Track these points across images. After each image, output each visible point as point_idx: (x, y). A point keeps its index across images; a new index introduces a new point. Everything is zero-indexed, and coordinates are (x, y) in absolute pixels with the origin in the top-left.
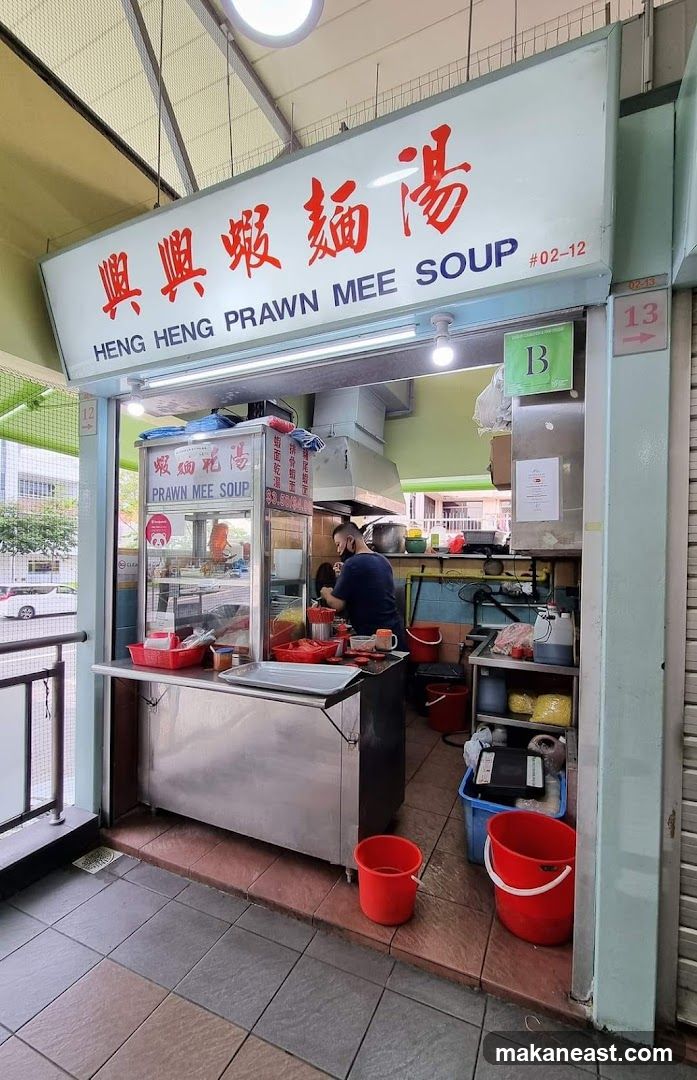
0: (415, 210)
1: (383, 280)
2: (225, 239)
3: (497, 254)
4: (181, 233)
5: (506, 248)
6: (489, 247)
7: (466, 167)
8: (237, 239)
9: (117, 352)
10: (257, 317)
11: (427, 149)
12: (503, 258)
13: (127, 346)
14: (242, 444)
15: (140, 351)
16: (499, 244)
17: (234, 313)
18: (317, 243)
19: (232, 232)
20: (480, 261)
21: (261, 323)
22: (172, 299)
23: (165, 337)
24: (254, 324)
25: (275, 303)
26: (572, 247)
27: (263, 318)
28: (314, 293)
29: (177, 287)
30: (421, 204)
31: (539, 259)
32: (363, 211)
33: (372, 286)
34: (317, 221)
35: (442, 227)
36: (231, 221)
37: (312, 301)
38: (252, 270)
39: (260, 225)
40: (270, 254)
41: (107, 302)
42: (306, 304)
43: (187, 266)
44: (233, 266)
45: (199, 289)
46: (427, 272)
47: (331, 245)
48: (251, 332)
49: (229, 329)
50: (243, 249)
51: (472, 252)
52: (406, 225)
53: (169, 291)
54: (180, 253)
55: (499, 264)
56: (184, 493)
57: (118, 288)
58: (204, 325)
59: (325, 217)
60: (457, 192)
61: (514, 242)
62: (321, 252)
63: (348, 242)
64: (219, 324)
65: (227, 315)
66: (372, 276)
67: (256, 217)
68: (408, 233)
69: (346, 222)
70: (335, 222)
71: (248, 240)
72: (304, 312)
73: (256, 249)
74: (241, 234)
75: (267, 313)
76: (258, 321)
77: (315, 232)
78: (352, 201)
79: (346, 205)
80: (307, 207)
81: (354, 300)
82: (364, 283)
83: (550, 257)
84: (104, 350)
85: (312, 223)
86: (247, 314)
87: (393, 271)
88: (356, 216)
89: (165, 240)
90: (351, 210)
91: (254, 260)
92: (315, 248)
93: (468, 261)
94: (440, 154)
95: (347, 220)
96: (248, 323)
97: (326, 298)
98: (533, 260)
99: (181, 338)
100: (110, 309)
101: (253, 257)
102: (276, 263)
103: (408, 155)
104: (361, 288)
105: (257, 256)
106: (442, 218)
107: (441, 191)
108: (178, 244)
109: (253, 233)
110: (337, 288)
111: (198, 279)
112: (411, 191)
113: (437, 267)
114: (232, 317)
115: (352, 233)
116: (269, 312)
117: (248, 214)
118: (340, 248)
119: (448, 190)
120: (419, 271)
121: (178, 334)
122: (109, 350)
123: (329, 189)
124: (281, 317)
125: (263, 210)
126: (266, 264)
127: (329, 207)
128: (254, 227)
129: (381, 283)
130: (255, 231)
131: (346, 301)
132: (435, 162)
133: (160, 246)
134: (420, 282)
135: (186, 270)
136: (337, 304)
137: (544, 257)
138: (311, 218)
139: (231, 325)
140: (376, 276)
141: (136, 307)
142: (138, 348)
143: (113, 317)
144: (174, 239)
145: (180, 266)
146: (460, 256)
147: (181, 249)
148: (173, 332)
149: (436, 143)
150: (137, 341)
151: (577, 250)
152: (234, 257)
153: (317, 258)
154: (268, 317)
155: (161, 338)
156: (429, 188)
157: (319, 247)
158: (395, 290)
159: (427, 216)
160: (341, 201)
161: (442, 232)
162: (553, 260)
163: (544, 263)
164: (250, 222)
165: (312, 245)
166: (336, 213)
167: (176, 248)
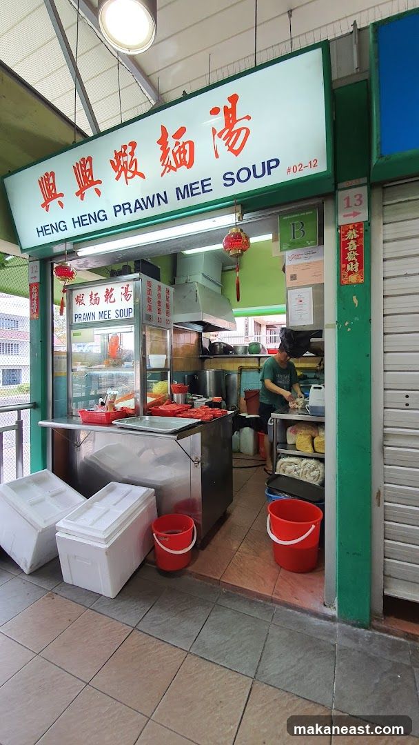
0: (221, 143)
1: (204, 184)
2: (112, 162)
3: (268, 167)
4: (86, 159)
5: (272, 164)
6: (263, 163)
8: (119, 162)
9: (50, 231)
10: (133, 208)
11: (226, 107)
12: (271, 170)
13: (56, 228)
14: (128, 286)
15: (64, 230)
16: (268, 162)
17: (119, 206)
18: (165, 163)
19: (116, 158)
20: (259, 172)
21: (135, 211)
22: (82, 199)
23: (78, 222)
24: (131, 212)
25: (142, 199)
26: (310, 163)
27: (136, 208)
28: (165, 193)
29: (85, 191)
30: (224, 139)
31: (291, 170)
32: (191, 144)
33: (198, 188)
34: (165, 151)
35: (237, 153)
36: (115, 151)
37: (163, 197)
38: (128, 180)
39: (132, 154)
40: (138, 171)
41: (43, 201)
42: (160, 199)
43: (90, 179)
44: (117, 178)
45: (98, 192)
46: (229, 179)
47: (174, 164)
48: (129, 217)
49: (116, 216)
50: (123, 167)
51: (254, 166)
52: (216, 152)
53: (80, 194)
54: (86, 171)
55: (269, 173)
56: (94, 316)
57: (50, 192)
59: (169, 148)
60: (243, 133)
61: (277, 161)
62: (168, 169)
63: (183, 162)
64: (110, 212)
65: (114, 207)
66: (198, 182)
67: (129, 149)
68: (217, 156)
70: (175, 151)
71: (125, 162)
73: (130, 168)
74: (121, 159)
75: (138, 206)
76: (133, 211)
77: (164, 157)
78: (184, 138)
79: (181, 141)
80: (159, 142)
81: (189, 196)
82: (193, 186)
83: (298, 168)
84: (43, 231)
85: (162, 152)
86: (126, 206)
87: (210, 179)
88: (187, 147)
89: (77, 164)
90: (184, 144)
91: (129, 174)
92: (164, 167)
93: (252, 172)
94: (233, 110)
95: (182, 150)
96: (127, 211)
97: (172, 196)
98: (289, 170)
99: (88, 222)
100: (46, 205)
101: (128, 172)
102: (142, 176)
103: (215, 111)
104: (192, 189)
105: (131, 171)
106: (236, 147)
107: (235, 131)
108: (84, 166)
109: (128, 159)
110: (178, 189)
111: (97, 186)
112: (218, 132)
113: (235, 177)
114: (118, 209)
115: (186, 156)
116: (139, 205)
117: (125, 147)
118: (178, 166)
119: (239, 131)
120: (225, 178)
121: (86, 220)
122: (46, 230)
123: (171, 131)
124: (147, 208)
125: (133, 145)
126: (136, 176)
127: (171, 142)
128: (128, 155)
129: (203, 186)
130: (129, 157)
131: (183, 197)
132: (231, 115)
133: (74, 167)
134: (225, 185)
135: (90, 181)
136: (179, 199)
137: (295, 169)
138: (161, 149)
139: (117, 213)
140: (200, 182)
141: (61, 204)
142: (63, 228)
143: (47, 210)
144: (82, 163)
145: (86, 179)
146: (248, 169)
147: (87, 168)
148: (83, 218)
149: (231, 104)
150: (62, 224)
151: (313, 164)
152: (117, 173)
153: (166, 172)
154: (138, 208)
155: (76, 222)
156: (228, 130)
157: (167, 165)
158: (211, 190)
159: (227, 146)
160: (178, 138)
161: (236, 156)
162: (299, 170)
163: (295, 172)
164: (126, 152)
165: (163, 165)
166: (176, 145)
167: (83, 168)
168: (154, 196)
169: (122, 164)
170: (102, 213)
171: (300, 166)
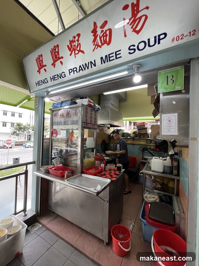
0: (128, 27)
1: (117, 54)
2: (68, 46)
3: (158, 40)
4: (56, 46)
5: (162, 37)
6: (155, 37)
7: (147, 8)
8: (71, 46)
9: (41, 84)
10: (78, 70)
11: (133, 4)
12: (161, 41)
13: (44, 82)
14: (76, 110)
15: (47, 83)
16: (159, 36)
17: (71, 69)
18: (95, 44)
19: (70, 44)
20: (152, 43)
21: (79, 72)
22: (54, 67)
24: (77, 72)
25: (83, 65)
26: (190, 33)
27: (80, 70)
28: (95, 61)
29: (56, 63)
30: (130, 25)
31: (175, 39)
32: (110, 30)
33: (113, 56)
34: (95, 36)
35: (138, 32)
36: (70, 40)
37: (94, 63)
38: (76, 55)
39: (78, 40)
40: (81, 50)
41: (38, 69)
42: (92, 64)
43: (58, 56)
44: (71, 55)
45: (62, 63)
46: (132, 49)
47: (100, 44)
48: (76, 75)
49: (70, 75)
50: (73, 49)
51: (149, 40)
52: (125, 33)
53: (54, 64)
54: (56, 52)
55: (159, 43)
56: (61, 123)
57: (41, 66)
59: (98, 35)
60: (143, 18)
61: (165, 34)
62: (97, 47)
63: (105, 42)
64: (67, 73)
65: (69, 70)
66: (113, 53)
67: (77, 38)
68: (125, 36)
69: (105, 35)
70: (101, 36)
71: (75, 46)
72: (91, 67)
73: (77, 48)
74: (73, 44)
75: (81, 69)
76: (78, 71)
77: (95, 40)
78: (106, 28)
79: (104, 29)
80: (92, 32)
81: (107, 62)
82: (111, 56)
83: (180, 38)
85: (94, 37)
86: (75, 69)
87: (120, 50)
88: (108, 33)
89: (52, 49)
90: (106, 31)
91: (77, 52)
92: (95, 46)
93: (147, 44)
94: (138, 5)
95: (105, 34)
96: (75, 72)
97: (98, 62)
98: (173, 40)
99: (57, 78)
100: (39, 71)
101: (76, 51)
102: (83, 52)
103: (126, 7)
104: (110, 57)
105: (77, 50)
106: (138, 29)
107: (138, 19)
108: (55, 50)
109: (76, 43)
110: (102, 58)
111: (61, 60)
112: (127, 21)
113: (136, 47)
114: (71, 71)
115: (107, 39)
116: (81, 68)
117: (74, 37)
118: (102, 44)
119: (140, 18)
120: (129, 49)
121: (56, 77)
122: (39, 83)
123: (99, 25)
124: (85, 69)
125: (79, 35)
126: (80, 53)
127: (99, 30)
129: (116, 55)
130: (77, 42)
131: (104, 62)
132: (136, 8)
133: (51, 51)
134: (130, 53)
135: (58, 58)
136: (102, 64)
137: (178, 38)
138: (93, 36)
139: (70, 73)
140: (114, 53)
141: (45, 70)
142: (46, 82)
143: (40, 74)
144: (54, 48)
145: (56, 56)
146: (144, 42)
148: (55, 77)
149: (136, 1)
150: (46, 80)
151: (192, 33)
152: (71, 52)
153: (95, 49)
154: (81, 70)
155: (52, 79)
156: (133, 18)
157: (96, 45)
158: (121, 57)
159: (132, 29)
160: (103, 28)
161: (138, 34)
162: (181, 39)
163: (178, 41)
164: (75, 40)
165: (94, 45)
166: (101, 33)
167: (55, 51)
168: (89, 63)
169: (73, 47)
170: (63, 74)
171: (182, 36)
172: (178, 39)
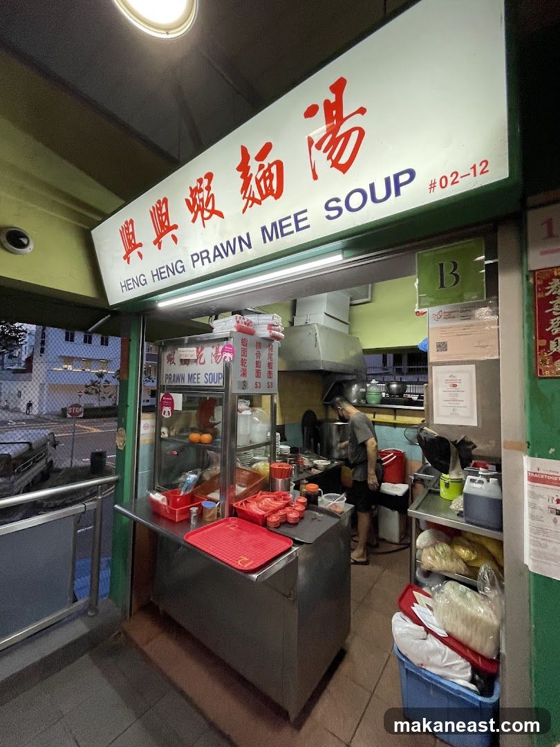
0: (320, 157)
1: (298, 219)
2: (187, 201)
3: (395, 185)
4: (162, 201)
5: (406, 177)
6: (387, 180)
7: (362, 111)
8: (194, 200)
9: (132, 286)
10: (211, 256)
11: (327, 103)
12: (402, 189)
13: (137, 282)
16: (396, 177)
17: (196, 254)
18: (247, 196)
19: (191, 196)
20: (380, 192)
21: (214, 261)
22: (159, 248)
23: (157, 275)
24: (210, 262)
25: (222, 245)
26: (474, 167)
27: (215, 257)
28: (248, 235)
29: (162, 239)
30: (325, 151)
31: (438, 184)
32: (279, 164)
33: (290, 225)
34: (246, 178)
35: (344, 168)
36: (191, 188)
37: (246, 241)
38: (205, 222)
39: (208, 188)
40: (216, 208)
41: (125, 253)
42: (243, 243)
43: (166, 224)
44: (194, 221)
45: (175, 239)
46: (333, 208)
47: (258, 196)
48: (208, 267)
49: (194, 267)
50: (198, 209)
51: (372, 187)
52: (314, 171)
53: (158, 242)
54: (162, 215)
55: (398, 193)
57: (132, 246)
58: (179, 264)
59: (251, 175)
60: (355, 135)
61: (412, 173)
62: (250, 202)
63: (270, 192)
64: (188, 262)
65: (192, 256)
66: (290, 217)
67: (205, 182)
68: (315, 177)
69: (267, 176)
70: (259, 177)
71: (202, 200)
72: (242, 250)
73: (207, 206)
74: (197, 197)
75: (217, 253)
76: (212, 259)
77: (245, 187)
78: (270, 159)
79: (266, 163)
80: (239, 169)
81: (277, 237)
82: (284, 223)
83: (450, 180)
84: (126, 286)
85: (243, 180)
86: (204, 255)
87: (305, 211)
88: (274, 170)
89: (153, 208)
90: (270, 166)
91: (206, 214)
92: (246, 200)
93: (369, 195)
94: (339, 104)
95: (267, 174)
96: (206, 261)
97: (256, 237)
98: (432, 186)
99: (166, 274)
100: (127, 258)
101: (205, 212)
102: (220, 215)
103: (311, 112)
104: (282, 227)
105: (208, 211)
106: (343, 160)
107: (341, 137)
108: (160, 209)
109: (204, 195)
110: (264, 229)
111: (174, 232)
112: (316, 142)
113: (342, 204)
114: (195, 258)
115: (272, 183)
116: (220, 252)
117: (200, 181)
118: (263, 197)
119: (347, 135)
120: (327, 208)
121: (164, 272)
122: (128, 285)
123: (253, 152)
124: (227, 255)
125: (209, 176)
126: (214, 216)
127: (254, 165)
128: (205, 191)
129: (297, 222)
130: (206, 192)
131: (271, 239)
132: (334, 112)
133: (151, 212)
134: (329, 217)
135: (166, 227)
136: (265, 242)
137: (444, 182)
138: (242, 177)
140: (293, 217)
141: (140, 255)
142: (144, 283)
143: (129, 263)
144: (158, 206)
146: (362, 191)
147: (163, 212)
148: (162, 271)
149: (334, 95)
150: (142, 278)
151: (479, 169)
152: (194, 213)
153: (248, 207)
154: (218, 256)
155: (155, 275)
156: (331, 136)
157: (249, 198)
158: (308, 226)
159: (330, 160)
160: (262, 160)
161: (344, 172)
162: (453, 183)
163: (444, 187)
164: (202, 187)
165: (244, 198)
166: (260, 169)
167: (159, 212)
168: (235, 239)
171: (454, 175)
172: (444, 184)
